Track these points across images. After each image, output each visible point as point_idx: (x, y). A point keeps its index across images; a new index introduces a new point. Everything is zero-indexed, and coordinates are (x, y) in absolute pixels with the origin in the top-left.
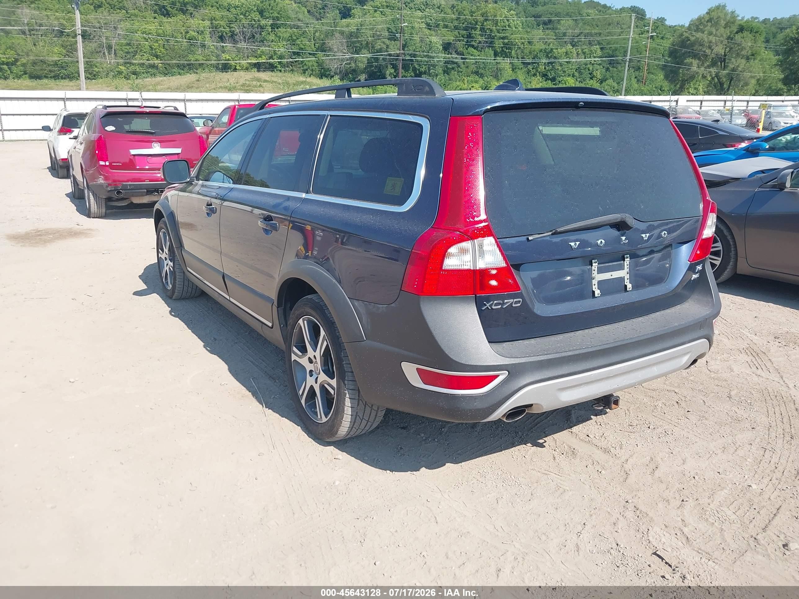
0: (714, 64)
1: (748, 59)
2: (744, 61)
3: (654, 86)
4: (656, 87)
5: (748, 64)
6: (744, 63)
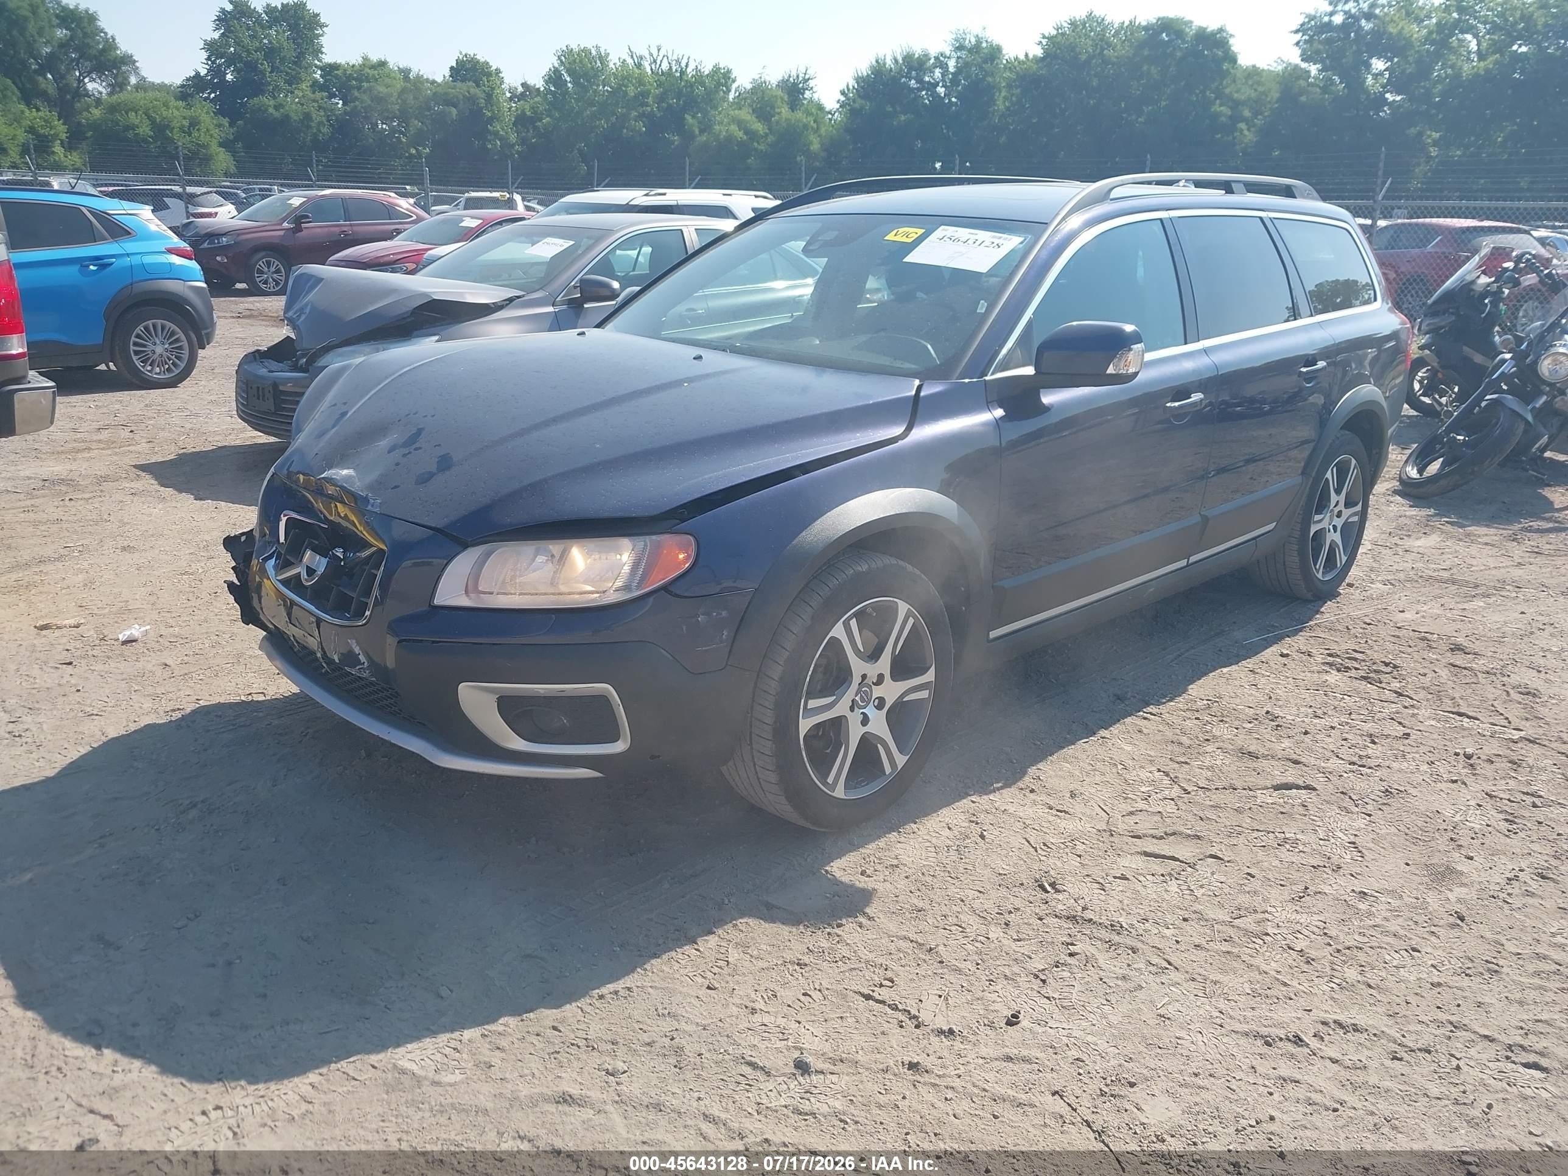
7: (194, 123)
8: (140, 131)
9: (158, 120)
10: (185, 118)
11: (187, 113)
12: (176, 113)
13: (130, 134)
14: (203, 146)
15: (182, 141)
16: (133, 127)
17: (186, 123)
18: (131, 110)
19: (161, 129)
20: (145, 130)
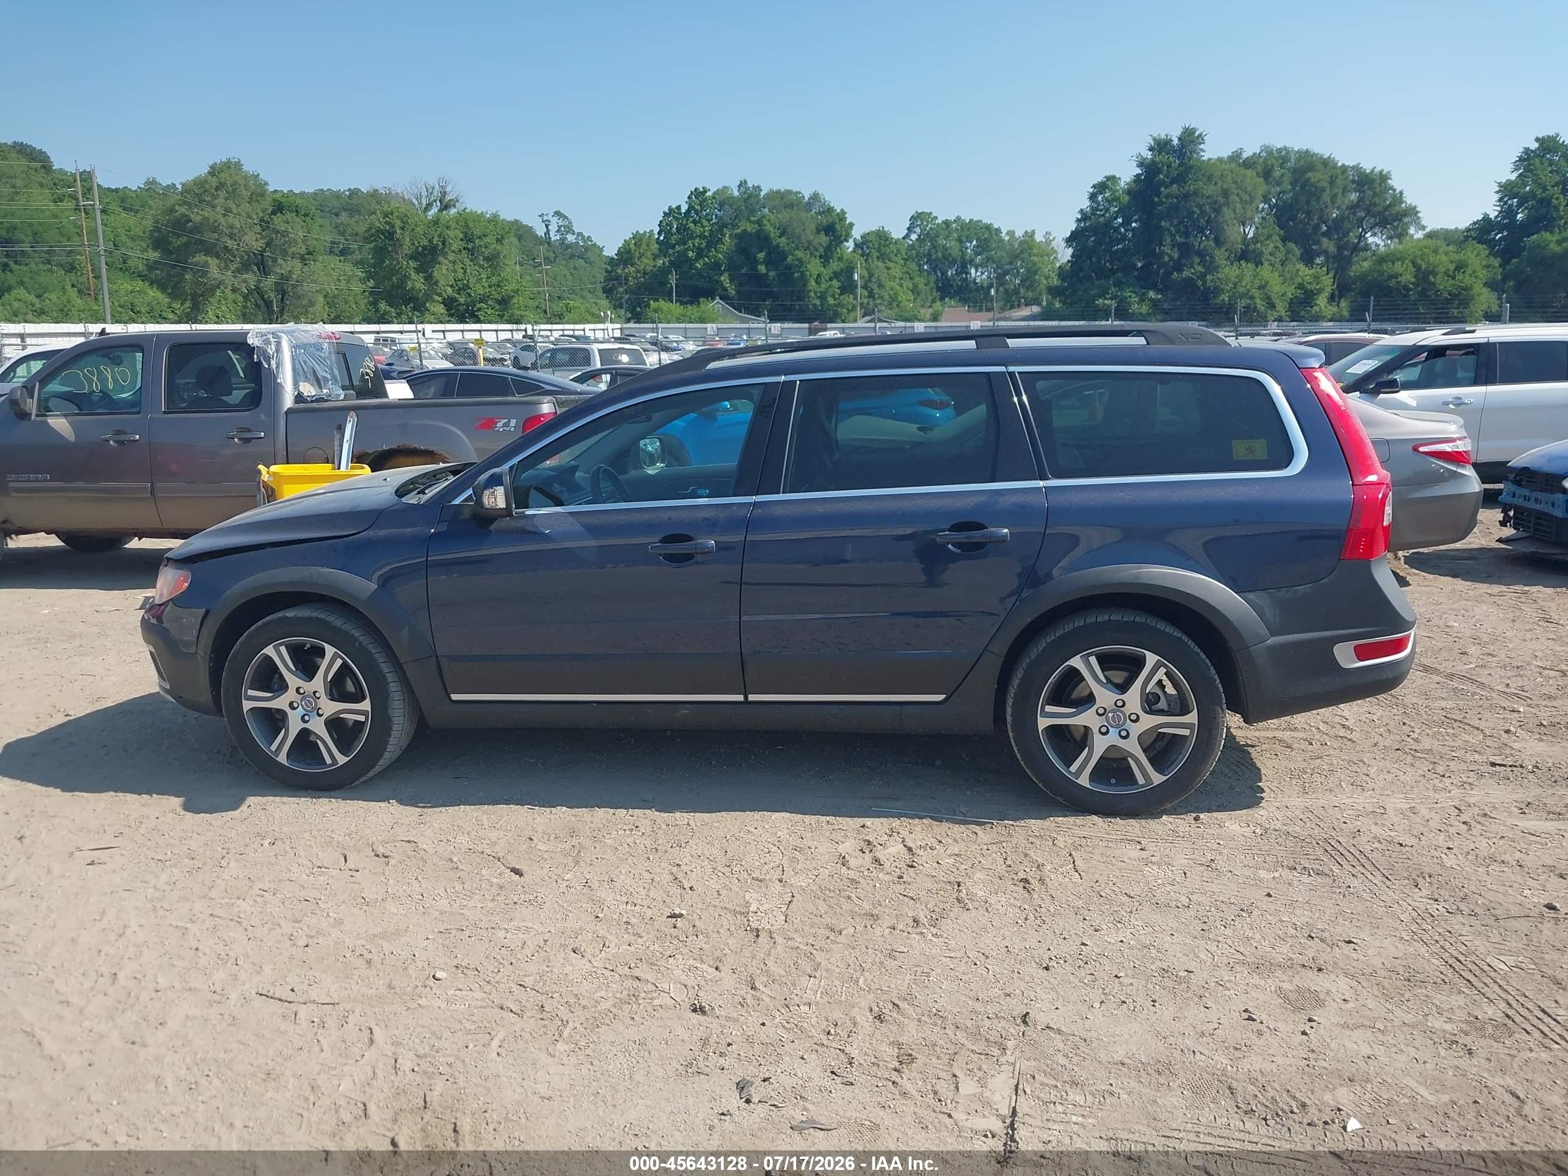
0: (245, 267)
1: (303, 259)
2: (297, 264)
3: (116, 304)
4: (121, 306)
5: (306, 269)
6: (300, 267)
7: (1460, 267)
8: (1402, 280)
9: (1423, 268)
10: (1452, 262)
11: (1456, 257)
12: (1444, 258)
13: (1392, 283)
14: (1466, 289)
15: (1443, 284)
16: (1395, 276)
17: (1452, 267)
18: (1398, 259)
19: (1424, 276)
20: (1408, 277)
